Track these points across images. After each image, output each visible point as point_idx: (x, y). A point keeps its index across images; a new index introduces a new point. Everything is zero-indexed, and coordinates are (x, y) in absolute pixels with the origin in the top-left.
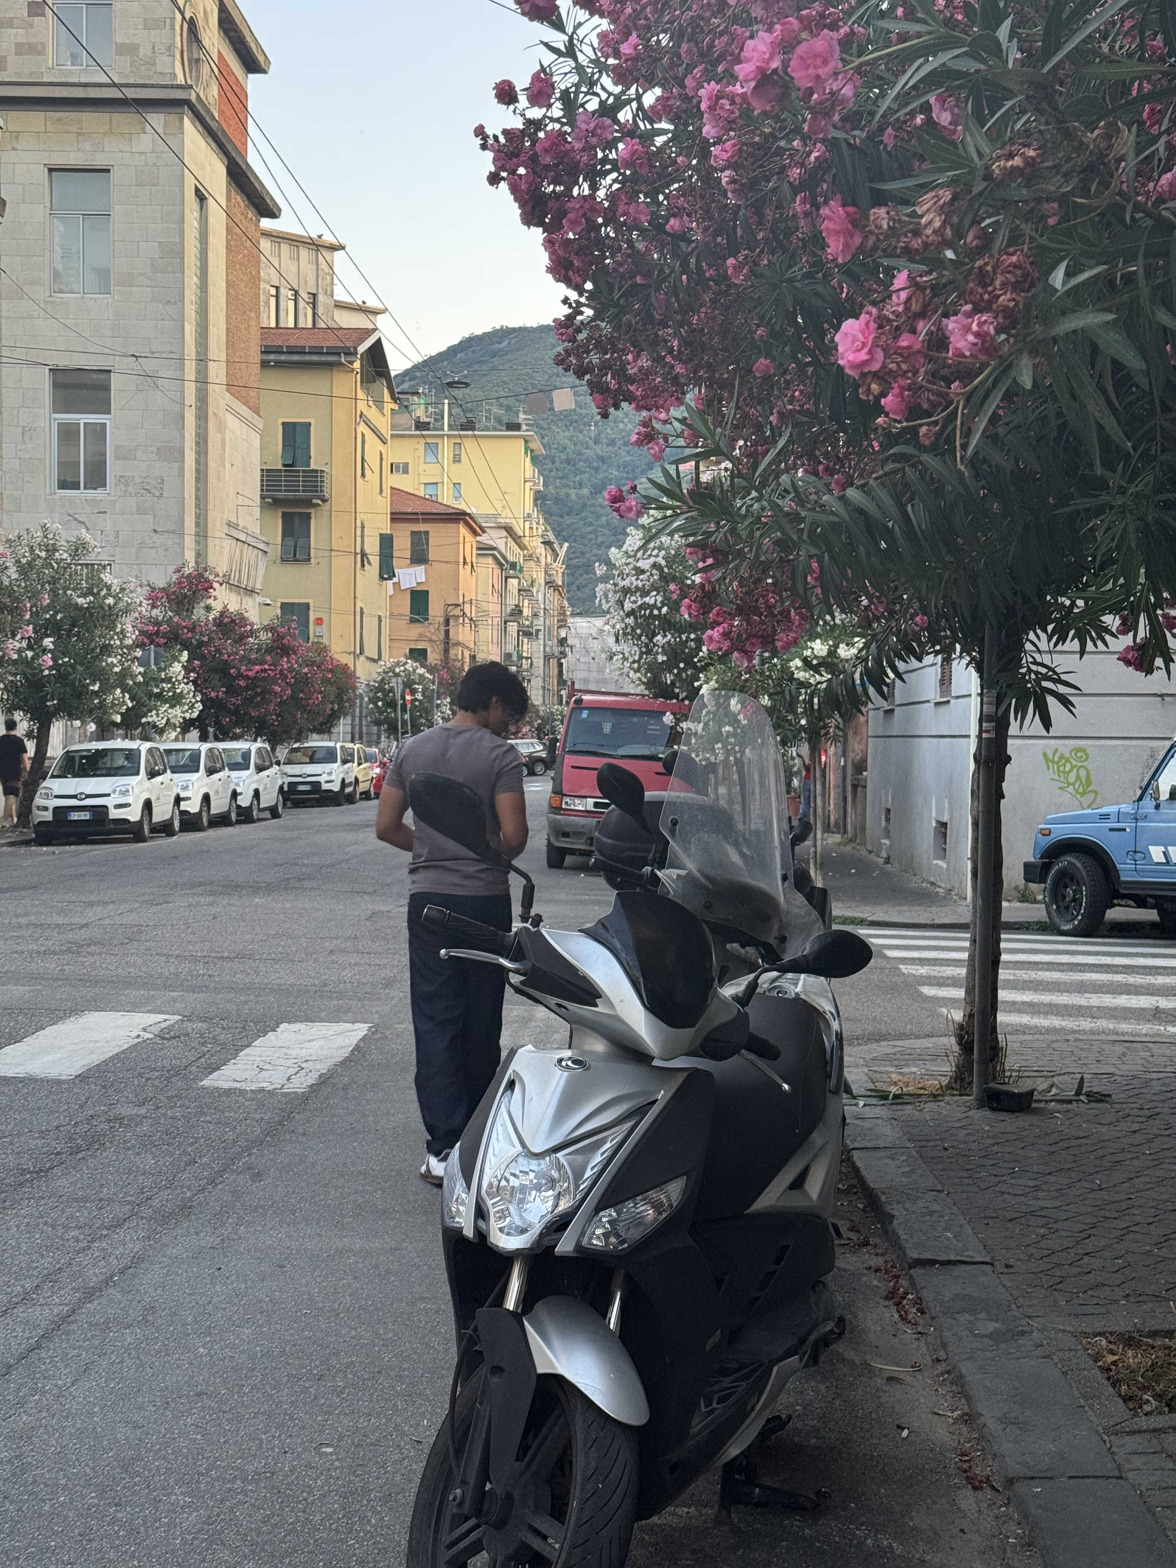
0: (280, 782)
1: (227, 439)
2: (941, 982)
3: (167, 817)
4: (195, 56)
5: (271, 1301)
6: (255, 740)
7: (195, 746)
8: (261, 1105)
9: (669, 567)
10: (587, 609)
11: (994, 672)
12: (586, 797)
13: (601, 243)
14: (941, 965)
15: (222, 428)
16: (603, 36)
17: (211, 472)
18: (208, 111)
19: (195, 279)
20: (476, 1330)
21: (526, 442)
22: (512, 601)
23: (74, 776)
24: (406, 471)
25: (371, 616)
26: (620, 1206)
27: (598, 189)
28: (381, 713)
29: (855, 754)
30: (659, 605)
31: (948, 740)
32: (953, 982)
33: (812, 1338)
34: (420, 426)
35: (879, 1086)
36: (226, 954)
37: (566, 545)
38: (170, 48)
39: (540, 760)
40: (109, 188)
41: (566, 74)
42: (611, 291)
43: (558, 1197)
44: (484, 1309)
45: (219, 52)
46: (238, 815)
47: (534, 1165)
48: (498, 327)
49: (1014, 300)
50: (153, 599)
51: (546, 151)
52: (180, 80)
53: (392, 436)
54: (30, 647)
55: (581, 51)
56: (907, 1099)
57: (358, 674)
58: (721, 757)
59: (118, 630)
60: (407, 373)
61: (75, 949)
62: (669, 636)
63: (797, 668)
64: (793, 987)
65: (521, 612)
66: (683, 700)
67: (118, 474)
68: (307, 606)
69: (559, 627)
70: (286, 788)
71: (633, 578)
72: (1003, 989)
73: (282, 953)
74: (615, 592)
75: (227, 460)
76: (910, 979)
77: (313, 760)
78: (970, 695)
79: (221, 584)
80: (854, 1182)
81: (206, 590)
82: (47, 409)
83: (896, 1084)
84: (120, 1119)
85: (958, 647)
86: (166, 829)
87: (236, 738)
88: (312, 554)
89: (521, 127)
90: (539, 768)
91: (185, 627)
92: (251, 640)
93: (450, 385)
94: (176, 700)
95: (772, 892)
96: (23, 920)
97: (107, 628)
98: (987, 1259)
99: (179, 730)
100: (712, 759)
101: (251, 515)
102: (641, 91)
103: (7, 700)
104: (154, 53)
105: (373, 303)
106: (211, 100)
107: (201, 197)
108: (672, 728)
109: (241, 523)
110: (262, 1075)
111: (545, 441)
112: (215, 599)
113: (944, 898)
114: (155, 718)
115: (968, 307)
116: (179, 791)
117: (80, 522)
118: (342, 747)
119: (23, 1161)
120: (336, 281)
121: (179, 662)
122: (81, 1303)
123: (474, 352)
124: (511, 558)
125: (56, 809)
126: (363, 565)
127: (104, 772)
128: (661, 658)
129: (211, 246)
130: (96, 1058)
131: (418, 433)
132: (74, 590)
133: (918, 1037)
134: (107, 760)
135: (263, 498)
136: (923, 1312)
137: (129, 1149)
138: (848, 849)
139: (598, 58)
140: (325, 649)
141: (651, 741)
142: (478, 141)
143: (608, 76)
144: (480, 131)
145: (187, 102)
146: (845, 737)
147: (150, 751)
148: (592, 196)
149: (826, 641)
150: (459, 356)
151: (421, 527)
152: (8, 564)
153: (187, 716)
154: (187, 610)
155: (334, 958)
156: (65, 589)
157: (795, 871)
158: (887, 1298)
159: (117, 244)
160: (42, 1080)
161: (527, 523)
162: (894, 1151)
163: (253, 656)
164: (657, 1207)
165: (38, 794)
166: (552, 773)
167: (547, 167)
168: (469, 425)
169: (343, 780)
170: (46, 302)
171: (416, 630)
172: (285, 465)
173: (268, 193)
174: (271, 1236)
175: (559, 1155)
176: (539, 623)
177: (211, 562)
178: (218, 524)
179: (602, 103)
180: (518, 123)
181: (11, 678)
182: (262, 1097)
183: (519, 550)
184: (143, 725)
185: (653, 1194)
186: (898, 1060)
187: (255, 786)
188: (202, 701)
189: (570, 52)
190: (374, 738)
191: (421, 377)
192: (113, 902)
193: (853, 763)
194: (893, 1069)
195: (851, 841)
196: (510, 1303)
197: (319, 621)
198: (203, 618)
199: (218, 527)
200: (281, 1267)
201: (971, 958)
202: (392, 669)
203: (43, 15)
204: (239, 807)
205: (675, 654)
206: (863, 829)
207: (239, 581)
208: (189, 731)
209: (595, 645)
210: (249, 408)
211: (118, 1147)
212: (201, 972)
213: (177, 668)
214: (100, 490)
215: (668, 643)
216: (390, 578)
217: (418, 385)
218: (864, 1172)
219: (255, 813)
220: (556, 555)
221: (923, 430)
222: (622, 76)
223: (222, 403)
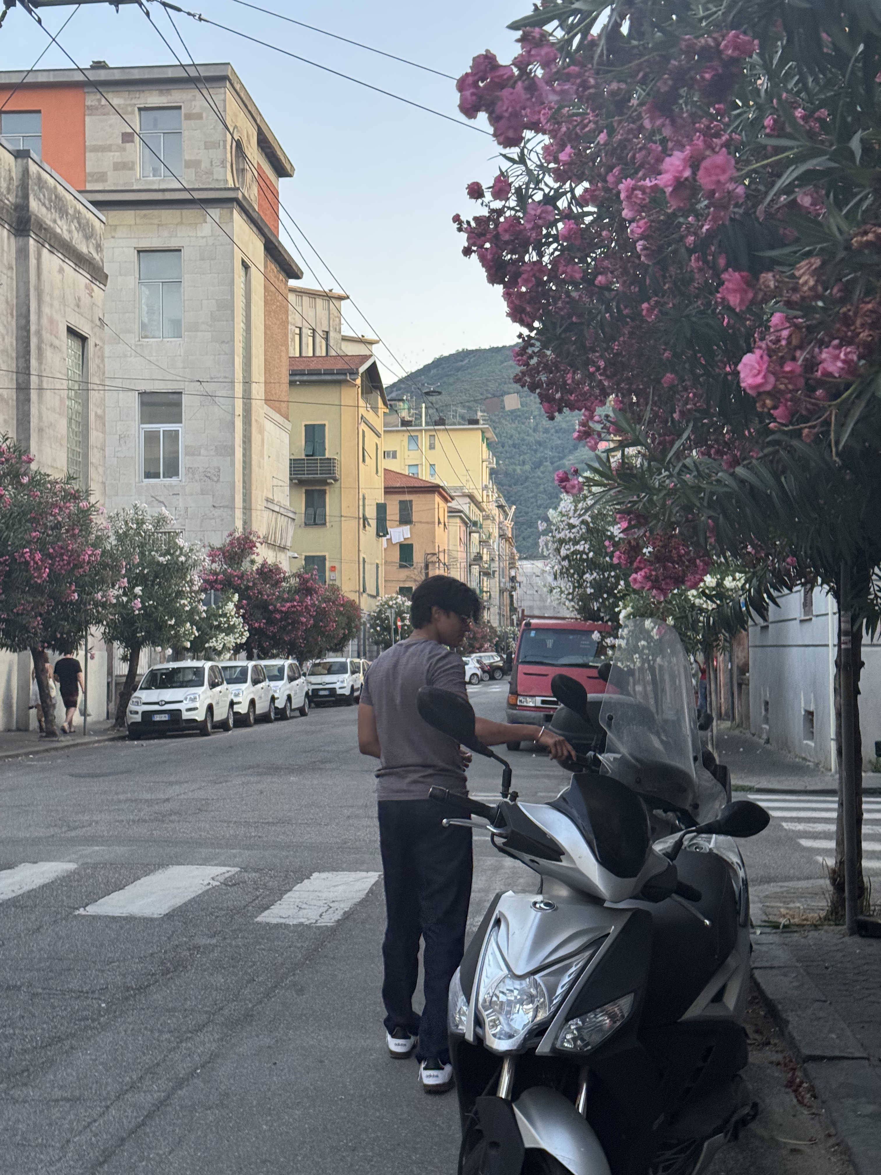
0: (306, 689)
1: (266, 438)
2: (815, 836)
3: (224, 716)
4: (241, 167)
5: (315, 1089)
6: (287, 658)
7: (244, 663)
8: (301, 936)
9: (593, 523)
10: (532, 555)
11: (849, 599)
12: (535, 696)
13: (546, 293)
14: (815, 822)
15: (261, 431)
16: (546, 148)
17: (254, 462)
18: (251, 205)
19: (242, 325)
20: (476, 1113)
21: (483, 432)
22: (474, 550)
23: (157, 688)
24: (394, 456)
25: (371, 564)
26: (583, 1017)
27: (543, 256)
28: (379, 635)
29: (739, 660)
30: (587, 550)
31: (812, 648)
32: (825, 836)
33: (734, 1120)
34: (405, 423)
35: (772, 918)
36: (271, 820)
37: (514, 507)
38: (223, 162)
39: (499, 668)
40: (180, 262)
41: (518, 176)
42: (555, 328)
43: (536, 1010)
44: (483, 1097)
45: (258, 163)
46: (276, 714)
47: (517, 984)
48: (460, 350)
49: (870, 335)
50: (213, 556)
51: (506, 231)
52: (231, 184)
53: (385, 431)
54: (125, 594)
55: (530, 159)
56: (795, 929)
57: (362, 606)
58: (638, 664)
59: (188, 579)
60: (394, 385)
61: (161, 818)
62: (595, 574)
63: (693, 596)
64: (707, 844)
65: (481, 558)
66: (607, 622)
67: (188, 466)
68: (324, 558)
69: (511, 568)
70: (310, 693)
71: (567, 532)
72: (865, 840)
73: (312, 819)
74: (554, 542)
75: (265, 453)
76: (791, 834)
77: (330, 672)
78: (827, 614)
79: (262, 544)
80: (756, 994)
81: (251, 548)
82: (137, 423)
83: (784, 916)
84: (197, 948)
85: (819, 580)
86: (223, 726)
87: (273, 657)
88: (327, 520)
89: (487, 215)
90: (498, 675)
91: (236, 576)
92: (284, 584)
93: (427, 394)
94: (230, 630)
95: (687, 770)
96: (122, 797)
97: (180, 578)
98: (865, 1055)
99: (232, 652)
100: (632, 666)
101: (283, 492)
102: (573, 185)
103: (109, 633)
104: (212, 165)
105: (370, 336)
106: (252, 197)
107: (246, 266)
108: (598, 643)
109: (276, 500)
110: (301, 913)
111: (497, 431)
112: (258, 554)
113: (814, 770)
114: (215, 644)
115: (836, 342)
116: (232, 697)
117: (160, 502)
118: (351, 662)
119: (128, 980)
120: (343, 321)
121: (232, 602)
122: (174, 1089)
123: (443, 368)
124: (474, 518)
125: (144, 713)
126: (364, 527)
127: (178, 684)
128: (589, 591)
129: (253, 301)
130: (178, 902)
131: (404, 428)
132: (157, 551)
133: (799, 879)
134: (181, 675)
135: (291, 480)
136: (815, 1097)
137: (205, 970)
138: (737, 732)
139: (542, 164)
140: (338, 589)
141: (584, 653)
142: (456, 226)
143: (550, 176)
144: (457, 219)
145: (236, 200)
146: (731, 646)
147: (212, 668)
148: (540, 262)
149: (715, 575)
150: (432, 372)
151: (407, 497)
152: (110, 534)
153: (238, 641)
154: (238, 563)
155: (351, 821)
156: (150, 551)
157: (703, 753)
158: (787, 1086)
159: (186, 302)
160: (140, 918)
161: (485, 492)
162: (787, 969)
163: (286, 596)
164: (612, 1017)
165: (131, 702)
166: (509, 678)
167: (507, 243)
168: (441, 422)
169: (352, 686)
170: (136, 346)
171: (404, 573)
172: (307, 456)
173: (293, 261)
174: (313, 1038)
175: (537, 977)
176: (495, 565)
177: (255, 528)
178: (259, 499)
179: (545, 195)
180: (484, 212)
181: (111, 617)
182: (302, 929)
183: (479, 512)
184: (206, 649)
185: (609, 1007)
186: (785, 897)
187: (287, 692)
188: (248, 630)
189: (522, 160)
190: (375, 654)
191: (405, 388)
192: (187, 782)
193: (738, 667)
194: (781, 905)
195: (738, 726)
196: (503, 1093)
197: (333, 569)
198: (249, 569)
199: (260, 503)
200: (321, 1062)
201: (840, 818)
202: (386, 603)
203: (133, 141)
204: (276, 708)
205: (599, 587)
206: (748, 717)
207: (275, 541)
208: (239, 653)
209: (539, 582)
210: (281, 415)
211: (196, 969)
212: (253, 834)
213: (231, 606)
214: (174, 479)
215: (595, 579)
216: (384, 536)
217: (403, 394)
218: (764, 986)
219: (288, 712)
220: (506, 514)
221: (806, 431)
222: (560, 176)
223: (262, 412)
